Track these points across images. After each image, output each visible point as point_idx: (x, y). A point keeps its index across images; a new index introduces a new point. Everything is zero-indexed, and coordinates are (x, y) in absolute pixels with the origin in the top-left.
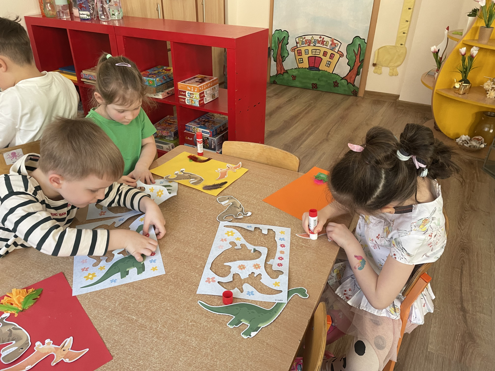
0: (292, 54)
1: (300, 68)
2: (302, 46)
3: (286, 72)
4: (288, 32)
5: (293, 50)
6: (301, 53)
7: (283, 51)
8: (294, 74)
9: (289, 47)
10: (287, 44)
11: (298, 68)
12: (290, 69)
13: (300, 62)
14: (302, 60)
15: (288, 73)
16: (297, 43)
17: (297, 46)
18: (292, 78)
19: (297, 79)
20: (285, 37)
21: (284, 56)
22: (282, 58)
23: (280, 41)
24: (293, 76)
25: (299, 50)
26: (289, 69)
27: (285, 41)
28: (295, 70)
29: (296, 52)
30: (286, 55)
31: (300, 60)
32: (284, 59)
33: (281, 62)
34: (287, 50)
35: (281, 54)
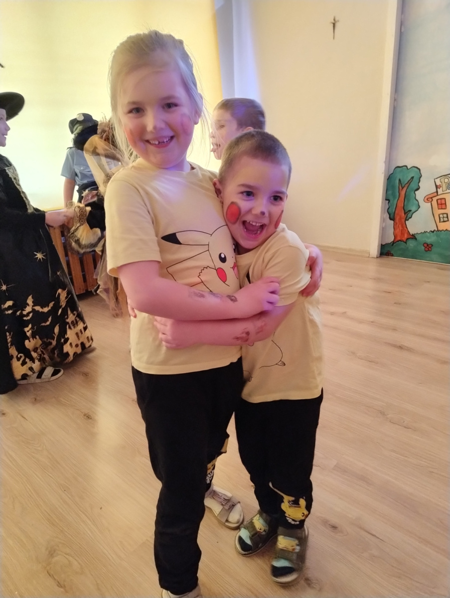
0: (425, 207)
1: (441, 231)
3: (413, 237)
4: (419, 169)
5: (429, 199)
6: (445, 204)
7: (409, 201)
8: (429, 241)
9: (420, 195)
10: (418, 189)
11: (438, 231)
12: (421, 233)
13: (442, 220)
14: (447, 217)
15: (416, 239)
16: (437, 187)
17: (437, 192)
18: (423, 248)
19: (434, 249)
20: (413, 178)
21: (410, 211)
22: (405, 214)
23: (403, 185)
24: (426, 246)
25: (441, 199)
26: (419, 232)
27: (413, 185)
28: (432, 234)
29: (434, 202)
30: (413, 209)
31: (441, 216)
32: (409, 215)
33: (403, 220)
34: (417, 200)
35: (405, 208)
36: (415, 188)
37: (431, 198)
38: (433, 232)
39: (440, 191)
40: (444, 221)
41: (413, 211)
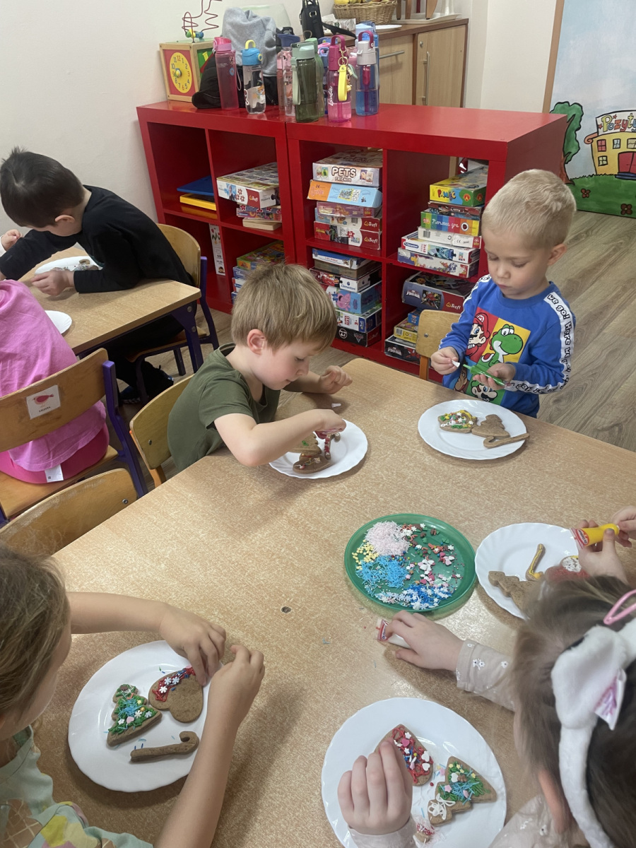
0: (585, 148)
1: (599, 176)
2: (609, 132)
3: (571, 182)
4: (581, 107)
5: (589, 140)
6: (605, 145)
7: (569, 141)
8: (587, 186)
9: (581, 135)
10: (578, 129)
11: (597, 175)
12: (580, 177)
13: (601, 163)
14: (606, 160)
15: (574, 184)
16: (598, 127)
17: (598, 132)
18: (581, 194)
19: (591, 196)
20: (574, 115)
21: (570, 153)
22: (564, 156)
24: (583, 191)
25: (601, 140)
26: (577, 177)
27: (574, 124)
28: (590, 178)
29: (595, 144)
30: (573, 151)
31: (601, 159)
32: (569, 158)
33: (562, 164)
34: (577, 141)
35: (565, 149)
36: (576, 128)
37: (592, 139)
38: (591, 176)
39: (601, 131)
40: (603, 165)
41: (573, 153)
